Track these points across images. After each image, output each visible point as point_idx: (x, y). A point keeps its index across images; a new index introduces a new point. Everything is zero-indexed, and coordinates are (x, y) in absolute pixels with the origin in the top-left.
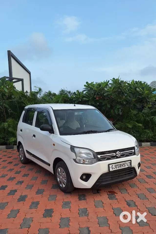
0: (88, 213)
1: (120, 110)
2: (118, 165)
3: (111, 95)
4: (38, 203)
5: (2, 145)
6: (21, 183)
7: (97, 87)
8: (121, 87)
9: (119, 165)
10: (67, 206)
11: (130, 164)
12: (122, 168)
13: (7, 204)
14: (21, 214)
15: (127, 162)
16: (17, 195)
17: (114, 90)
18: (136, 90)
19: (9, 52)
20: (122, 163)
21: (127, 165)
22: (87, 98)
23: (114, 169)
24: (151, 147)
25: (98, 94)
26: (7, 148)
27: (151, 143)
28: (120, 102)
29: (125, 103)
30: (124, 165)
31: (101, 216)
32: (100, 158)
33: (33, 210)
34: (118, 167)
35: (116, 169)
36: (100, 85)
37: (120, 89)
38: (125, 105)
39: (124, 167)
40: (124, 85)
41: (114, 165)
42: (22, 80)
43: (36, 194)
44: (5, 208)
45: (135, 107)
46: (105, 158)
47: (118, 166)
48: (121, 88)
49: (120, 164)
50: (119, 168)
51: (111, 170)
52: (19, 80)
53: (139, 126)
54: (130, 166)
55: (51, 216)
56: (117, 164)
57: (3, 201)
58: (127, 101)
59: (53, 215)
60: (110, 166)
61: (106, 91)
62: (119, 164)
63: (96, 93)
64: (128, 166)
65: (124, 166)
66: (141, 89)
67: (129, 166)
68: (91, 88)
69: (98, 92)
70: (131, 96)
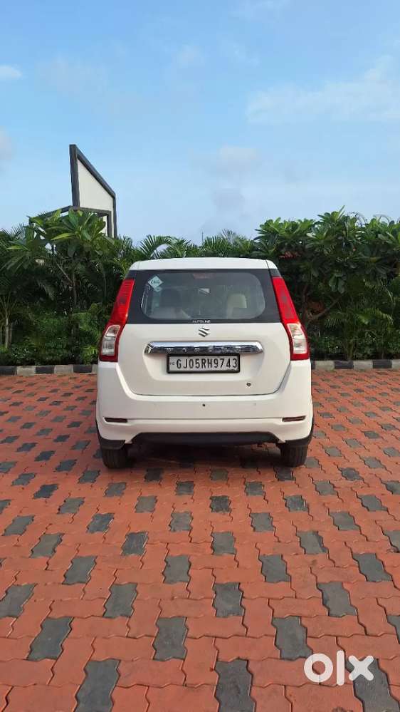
1: (342, 283)
3: (321, 247)
5: (66, 364)
7: (287, 231)
8: (345, 230)
14: (162, 504)
17: (330, 238)
18: (377, 236)
19: (73, 149)
22: (261, 251)
25: (289, 246)
26: (76, 371)
28: (342, 264)
29: (352, 267)
33: (186, 498)
36: (294, 226)
37: (342, 235)
38: (354, 271)
40: (350, 225)
42: (107, 213)
45: (375, 276)
48: (344, 232)
52: (102, 213)
58: (358, 263)
61: (310, 238)
63: (286, 244)
66: (391, 235)
68: (275, 233)
69: (289, 242)
70: (367, 250)
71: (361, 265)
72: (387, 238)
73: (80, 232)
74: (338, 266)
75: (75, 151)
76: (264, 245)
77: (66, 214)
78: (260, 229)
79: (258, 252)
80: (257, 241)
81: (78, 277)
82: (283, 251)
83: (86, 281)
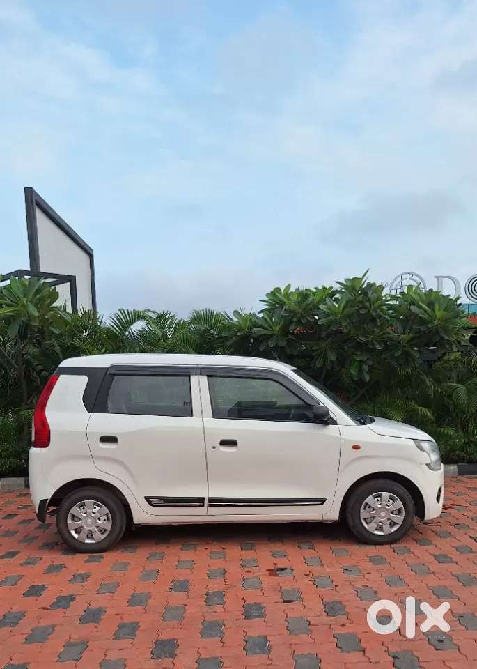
0: (271, 646)
1: (366, 368)
4: (135, 627)
5: (16, 477)
6: (83, 579)
7: (298, 303)
8: (369, 301)
10: (213, 633)
13: (53, 630)
14: (92, 651)
16: (78, 609)
18: (410, 308)
19: (29, 193)
24: (460, 478)
25: (299, 322)
27: (458, 466)
28: (366, 343)
29: (381, 347)
31: (304, 654)
33: (125, 643)
36: (304, 295)
37: (366, 308)
40: (375, 295)
42: (71, 280)
43: (128, 604)
44: (47, 639)
48: (368, 304)
52: (62, 279)
53: (423, 415)
55: (173, 655)
57: (39, 622)
58: (385, 343)
59: (177, 652)
61: (324, 312)
63: (295, 319)
66: (425, 307)
68: (282, 304)
69: (299, 316)
70: (398, 326)
71: (390, 345)
72: (422, 311)
73: (25, 306)
74: (360, 346)
75: (32, 196)
76: (269, 320)
77: (8, 282)
78: (266, 299)
79: (260, 329)
80: (261, 315)
81: (27, 363)
82: (291, 329)
83: (40, 367)
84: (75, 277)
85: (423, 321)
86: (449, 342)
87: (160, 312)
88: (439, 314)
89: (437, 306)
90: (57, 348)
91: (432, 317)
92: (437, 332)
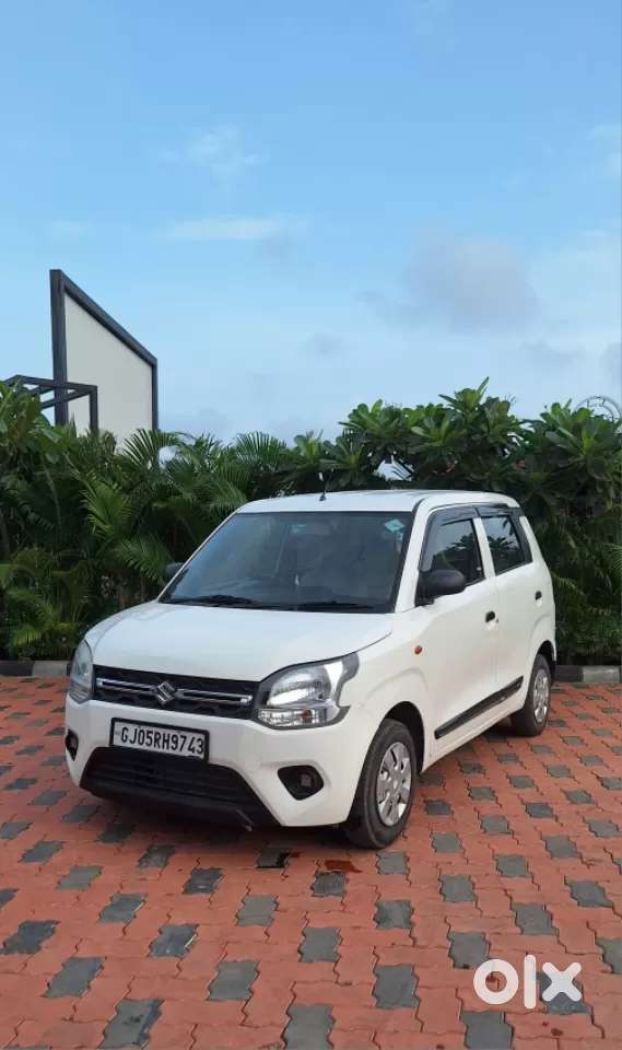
2: (149, 732)
9: (153, 736)
11: (200, 746)
12: (160, 750)
15: (190, 736)
20: (167, 731)
21: (186, 746)
23: (128, 745)
30: (176, 742)
32: (101, 689)
34: (149, 741)
35: (136, 746)
37: (482, 433)
39: (171, 751)
40: (498, 415)
41: (132, 728)
42: (91, 391)
46: (119, 692)
47: (149, 737)
48: (484, 427)
49: (157, 733)
50: (152, 748)
51: (118, 742)
52: (79, 391)
54: (202, 756)
56: (146, 729)
60: (119, 727)
62: (154, 729)
64: (190, 753)
65: (171, 744)
66: (568, 433)
67: (196, 754)
70: (531, 461)
72: (564, 439)
75: (60, 281)
76: (344, 449)
78: (347, 420)
80: (336, 443)
84: (96, 388)
85: (565, 454)
86: (602, 484)
87: (197, 435)
88: (587, 442)
89: (584, 433)
90: (51, 483)
91: (578, 448)
92: (584, 470)
